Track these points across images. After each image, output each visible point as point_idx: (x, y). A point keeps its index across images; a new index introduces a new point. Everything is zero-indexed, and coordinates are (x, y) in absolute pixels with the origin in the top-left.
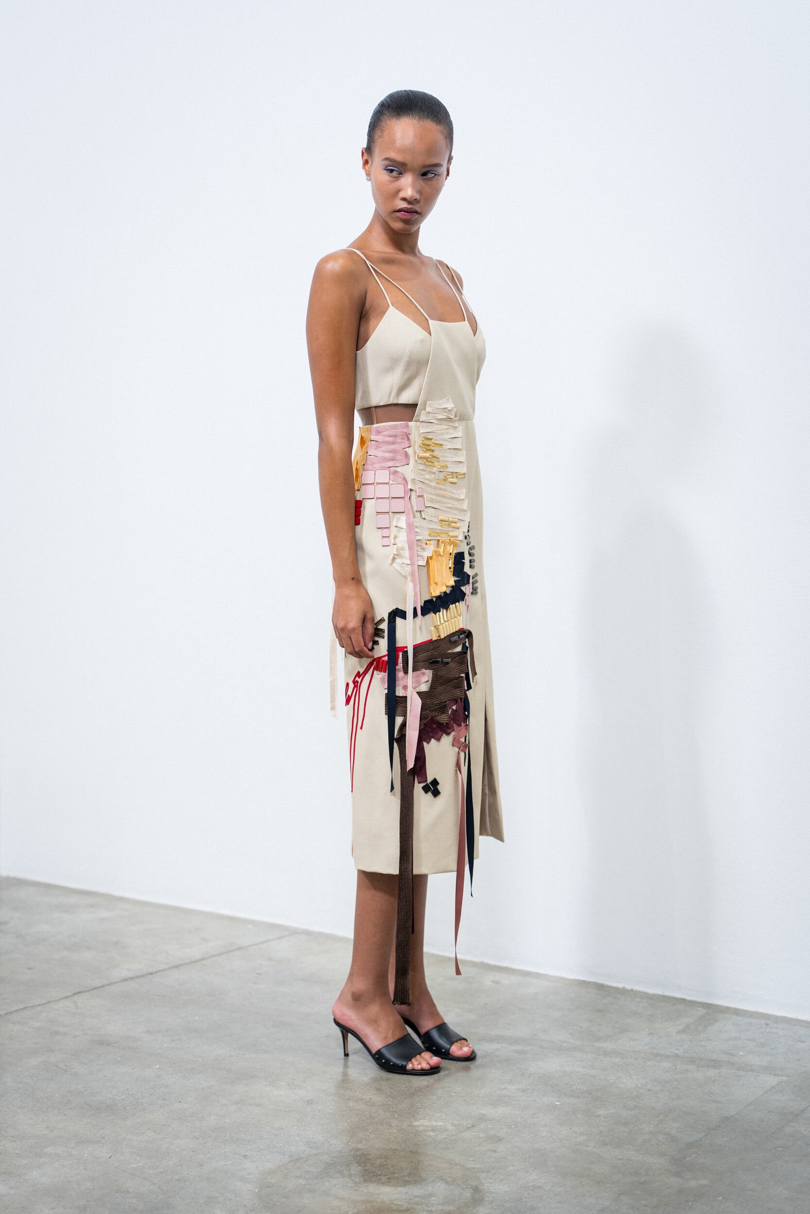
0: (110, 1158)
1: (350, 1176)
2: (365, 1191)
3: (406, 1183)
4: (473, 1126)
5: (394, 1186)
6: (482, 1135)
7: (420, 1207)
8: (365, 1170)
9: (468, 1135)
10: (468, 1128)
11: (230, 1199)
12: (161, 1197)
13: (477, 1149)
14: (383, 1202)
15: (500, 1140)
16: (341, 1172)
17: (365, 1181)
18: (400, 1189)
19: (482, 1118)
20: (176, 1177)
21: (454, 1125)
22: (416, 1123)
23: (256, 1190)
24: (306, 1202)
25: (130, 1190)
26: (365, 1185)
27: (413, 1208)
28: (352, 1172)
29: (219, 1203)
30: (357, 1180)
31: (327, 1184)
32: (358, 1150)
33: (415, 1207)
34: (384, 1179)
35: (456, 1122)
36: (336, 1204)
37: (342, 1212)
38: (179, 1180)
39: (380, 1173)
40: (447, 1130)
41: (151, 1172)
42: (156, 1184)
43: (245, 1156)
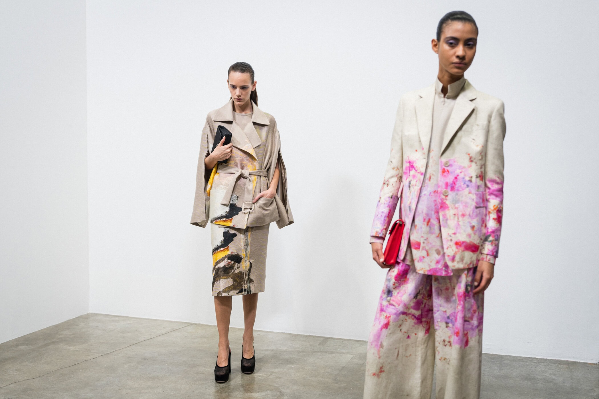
3: (259, 392)
4: (271, 375)
5: (255, 393)
6: (275, 377)
9: (270, 377)
10: (270, 375)
13: (275, 381)
15: (281, 378)
16: (238, 390)
17: (246, 392)
19: (273, 372)
21: (265, 375)
31: (235, 394)
34: (251, 391)
35: (266, 374)
39: (249, 390)
40: (263, 376)
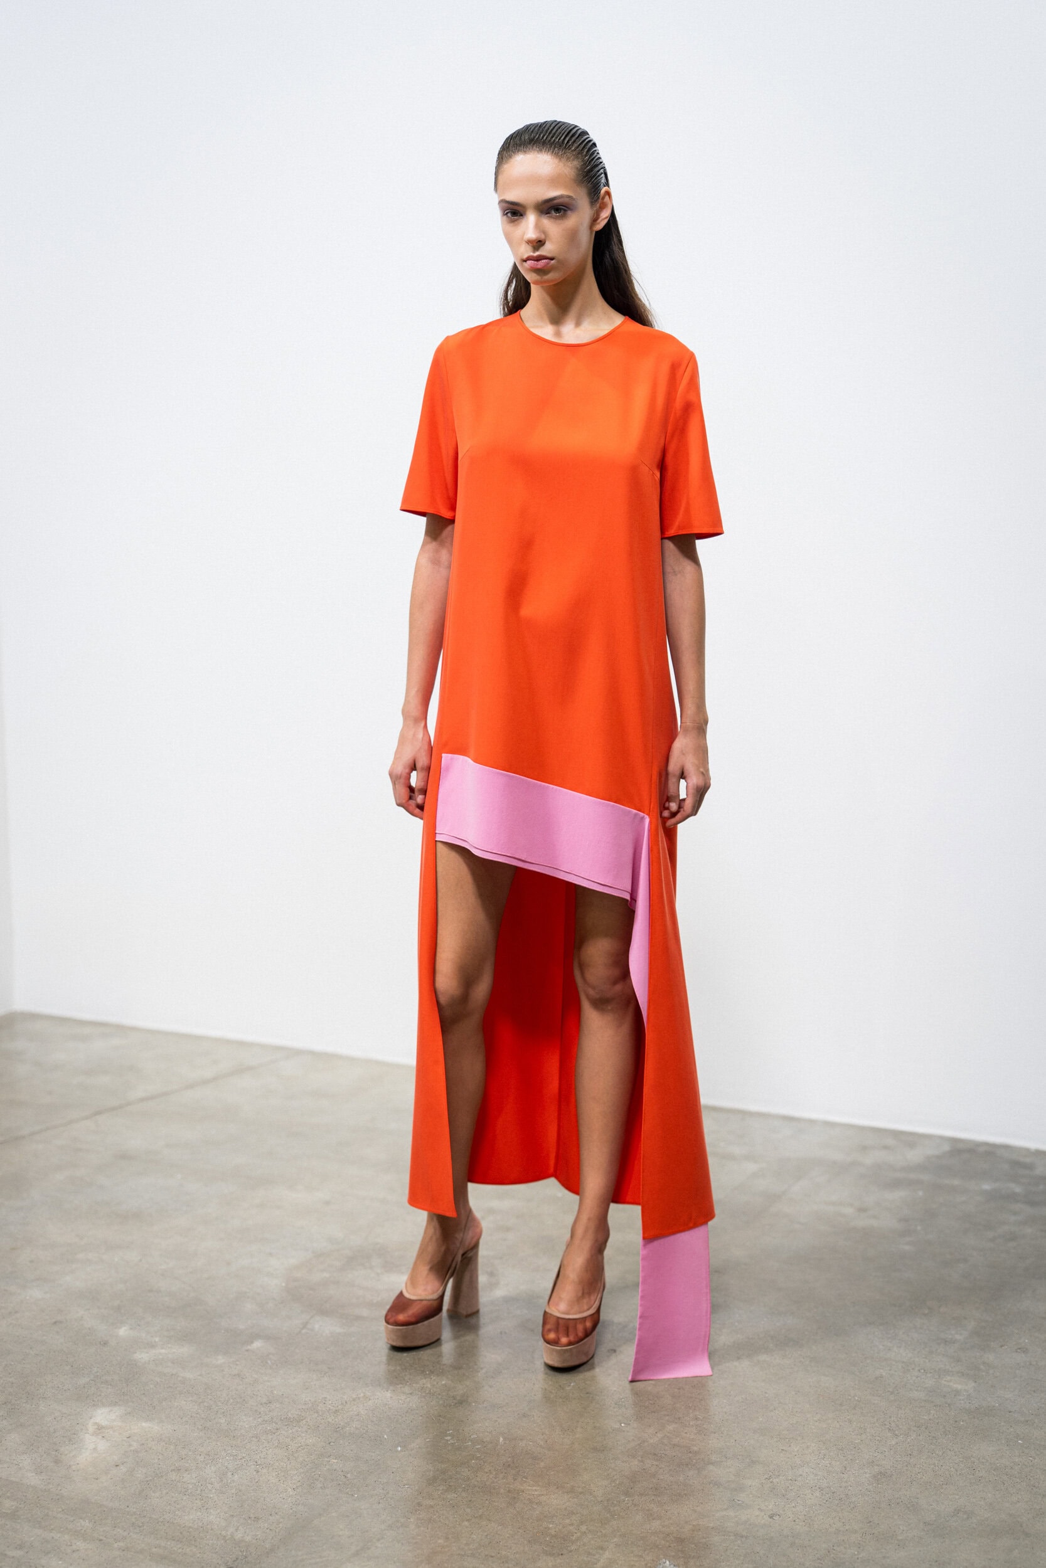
0: (140, 1261)
1: (372, 1267)
8: (385, 1261)
11: (259, 1293)
12: (192, 1294)
20: (205, 1275)
23: (284, 1284)
24: (332, 1293)
25: (162, 1289)
26: (386, 1274)
28: (374, 1264)
29: (249, 1297)
30: (379, 1270)
32: (376, 1244)
36: (361, 1294)
37: (368, 1301)
38: (208, 1278)
41: (181, 1272)
42: (186, 1283)
43: (270, 1254)
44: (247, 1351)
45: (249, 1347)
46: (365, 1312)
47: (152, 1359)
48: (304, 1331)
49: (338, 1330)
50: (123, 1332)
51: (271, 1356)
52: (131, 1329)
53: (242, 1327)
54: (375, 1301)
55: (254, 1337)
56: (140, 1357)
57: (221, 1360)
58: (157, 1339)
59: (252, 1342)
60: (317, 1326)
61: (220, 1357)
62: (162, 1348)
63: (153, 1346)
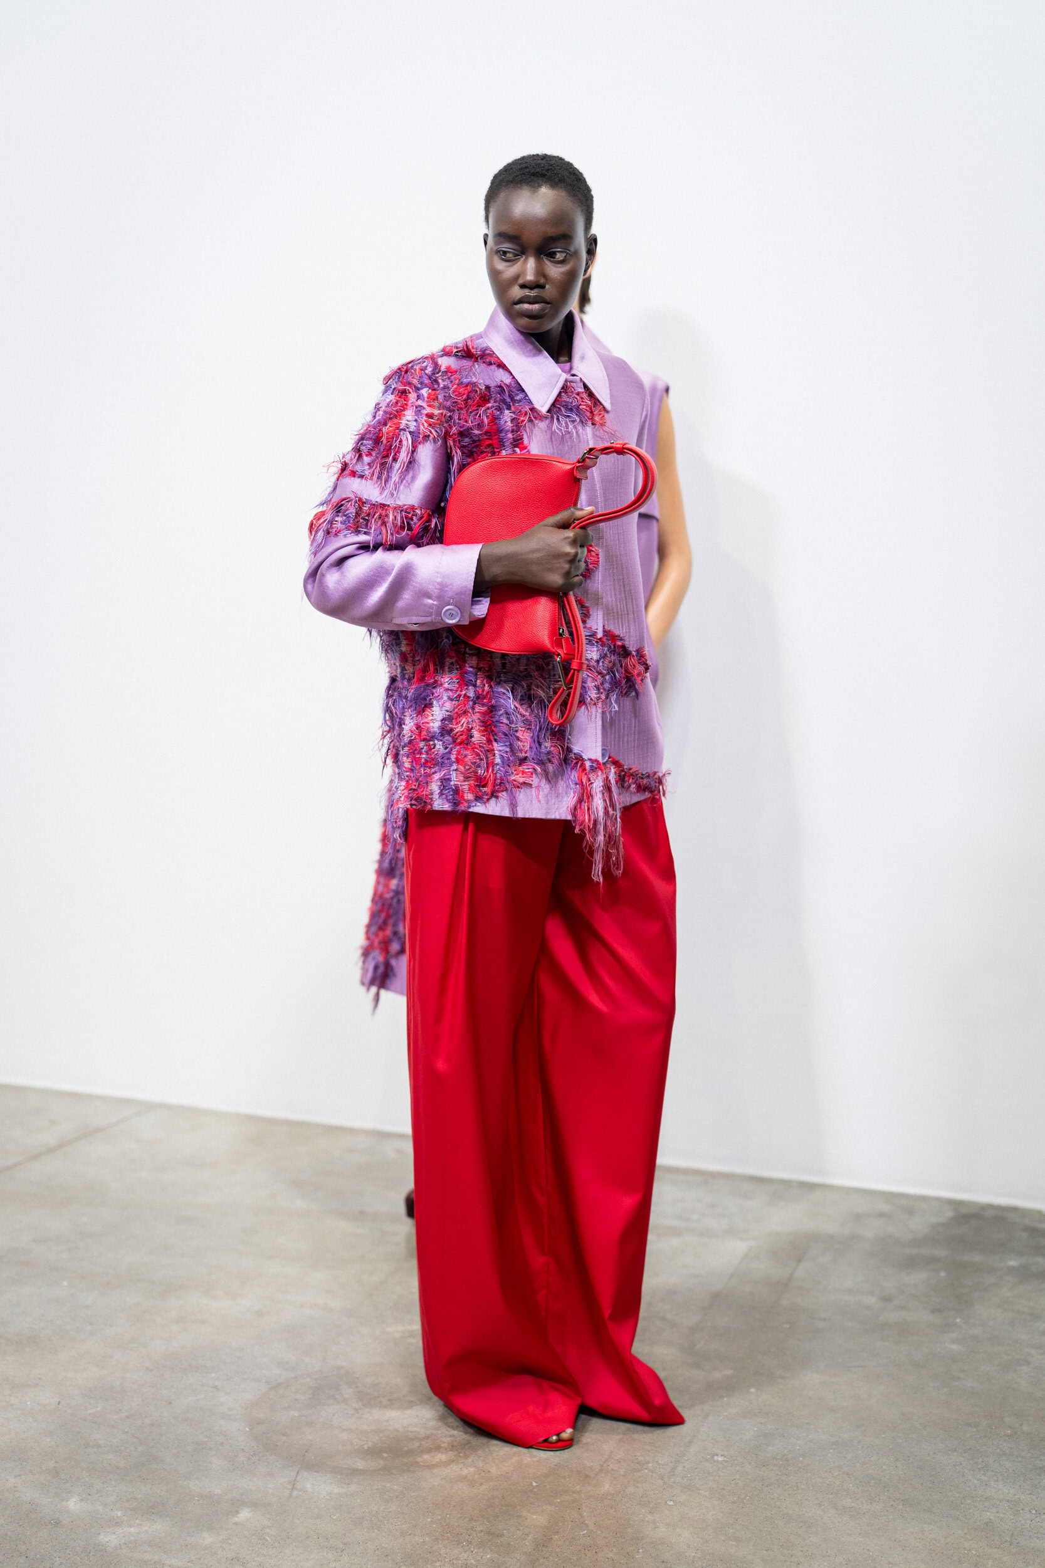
0: (59, 1404)
1: (345, 1401)
2: (370, 1418)
5: (399, 1408)
7: (440, 1432)
8: (359, 1392)
11: (222, 1443)
12: (140, 1449)
14: (397, 1430)
16: (333, 1397)
17: (365, 1406)
18: (408, 1412)
20: (147, 1421)
22: (389, 1329)
23: (247, 1429)
24: (310, 1438)
25: (101, 1442)
26: (367, 1410)
27: (432, 1434)
28: (346, 1396)
29: (211, 1449)
30: (356, 1405)
31: (323, 1413)
32: (339, 1368)
33: (435, 1432)
34: (384, 1402)
36: (345, 1438)
37: (356, 1447)
38: (152, 1425)
41: (115, 1417)
42: (127, 1432)
43: (216, 1387)
44: (236, 1524)
45: (235, 1519)
46: (360, 1464)
47: (123, 1541)
48: (295, 1493)
49: (337, 1490)
50: (73, 1504)
51: (267, 1530)
52: (82, 1500)
53: (218, 1491)
54: (366, 1447)
55: (238, 1504)
56: (107, 1540)
57: (208, 1538)
58: (119, 1514)
59: (237, 1512)
60: (309, 1486)
61: (205, 1534)
62: (130, 1526)
63: (118, 1524)
